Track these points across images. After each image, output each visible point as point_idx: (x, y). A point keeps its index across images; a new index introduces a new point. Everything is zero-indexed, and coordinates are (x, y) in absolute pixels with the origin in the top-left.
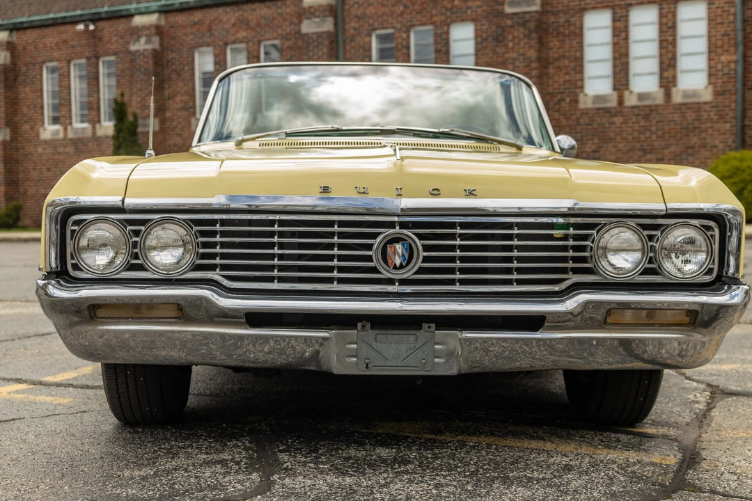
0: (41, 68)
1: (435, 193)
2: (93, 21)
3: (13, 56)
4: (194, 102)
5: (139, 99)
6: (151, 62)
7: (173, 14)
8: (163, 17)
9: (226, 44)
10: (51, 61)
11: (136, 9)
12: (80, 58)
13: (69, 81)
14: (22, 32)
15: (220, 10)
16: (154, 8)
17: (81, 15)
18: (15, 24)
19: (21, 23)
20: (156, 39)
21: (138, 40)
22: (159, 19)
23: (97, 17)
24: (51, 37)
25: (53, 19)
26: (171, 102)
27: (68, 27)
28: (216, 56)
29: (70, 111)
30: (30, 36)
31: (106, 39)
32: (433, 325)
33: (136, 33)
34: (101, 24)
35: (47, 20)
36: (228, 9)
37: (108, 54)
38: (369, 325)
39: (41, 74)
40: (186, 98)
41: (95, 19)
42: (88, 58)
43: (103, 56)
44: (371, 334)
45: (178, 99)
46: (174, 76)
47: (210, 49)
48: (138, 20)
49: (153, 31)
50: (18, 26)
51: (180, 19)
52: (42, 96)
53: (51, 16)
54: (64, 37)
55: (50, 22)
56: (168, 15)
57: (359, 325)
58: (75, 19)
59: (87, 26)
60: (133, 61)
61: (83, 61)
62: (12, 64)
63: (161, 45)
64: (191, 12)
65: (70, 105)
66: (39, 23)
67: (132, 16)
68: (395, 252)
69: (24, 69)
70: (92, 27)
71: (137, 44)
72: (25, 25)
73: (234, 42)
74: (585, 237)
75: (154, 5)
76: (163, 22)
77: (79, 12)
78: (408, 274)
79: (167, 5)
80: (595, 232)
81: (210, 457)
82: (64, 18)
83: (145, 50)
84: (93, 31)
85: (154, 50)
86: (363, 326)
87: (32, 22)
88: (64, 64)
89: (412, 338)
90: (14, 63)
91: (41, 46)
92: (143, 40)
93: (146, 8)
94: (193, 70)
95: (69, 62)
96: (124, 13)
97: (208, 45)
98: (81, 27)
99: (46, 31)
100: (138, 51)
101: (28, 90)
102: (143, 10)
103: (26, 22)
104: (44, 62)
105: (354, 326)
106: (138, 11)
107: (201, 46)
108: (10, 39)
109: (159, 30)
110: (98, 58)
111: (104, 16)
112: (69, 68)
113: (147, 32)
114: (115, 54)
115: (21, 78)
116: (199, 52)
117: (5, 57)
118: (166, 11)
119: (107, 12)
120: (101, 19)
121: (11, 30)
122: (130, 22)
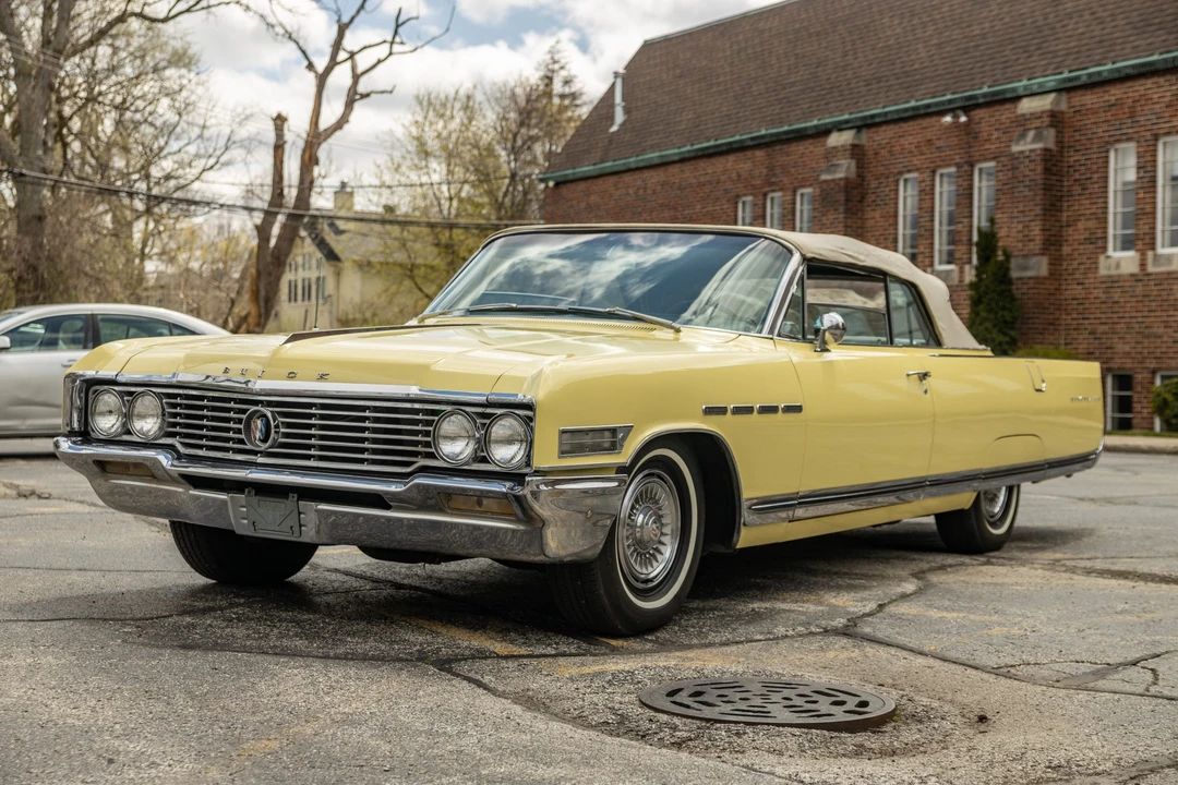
0: (897, 182)
1: (292, 376)
2: (966, 110)
3: (861, 165)
4: (1105, 229)
5: (1020, 227)
6: (1039, 169)
7: (1079, 93)
8: (1064, 97)
9: (1156, 137)
10: (909, 171)
11: (1025, 87)
12: (948, 165)
13: (933, 199)
14: (874, 130)
15: (1149, 83)
16: (1051, 85)
17: (950, 101)
18: (865, 118)
19: (873, 116)
20: (1051, 133)
21: (1023, 136)
22: (1056, 102)
23: (972, 102)
24: (911, 135)
25: (913, 108)
26: (1071, 229)
27: (934, 119)
28: (1139, 156)
29: (932, 244)
30: (884, 135)
31: (985, 135)
32: (296, 495)
33: (1023, 123)
34: (978, 114)
35: (906, 110)
36: (1161, 80)
37: (986, 160)
38: (253, 492)
39: (897, 190)
40: (1091, 224)
41: (969, 106)
42: (958, 166)
43: (979, 161)
44: (255, 499)
45: (1080, 225)
46: (1077, 189)
47: (1132, 146)
48: (1027, 106)
49: (1047, 120)
50: (869, 121)
51: (1089, 99)
52: (896, 224)
53: (913, 104)
54: (929, 135)
55: (910, 113)
56: (1073, 94)
57: (246, 490)
58: (943, 108)
59: (956, 117)
60: (1014, 168)
61: (953, 170)
62: (859, 176)
63: (1059, 142)
64: (1107, 88)
65: (932, 236)
66: (895, 117)
67: (1018, 98)
68: (256, 428)
69: (874, 184)
70: (963, 119)
71: (1022, 143)
72: (878, 120)
73: (1168, 134)
74: (429, 423)
75: (1051, 81)
76: (1063, 106)
77: (949, 97)
78: (263, 447)
79: (1070, 80)
80: (436, 418)
81: (211, 604)
82: (928, 106)
83: (1031, 151)
84: (966, 125)
85: (1046, 150)
86: (249, 492)
87: (886, 114)
88: (927, 174)
89: (283, 505)
90: (861, 176)
91: (897, 149)
92: (1031, 134)
93: (1040, 84)
94: (1106, 178)
95: (934, 172)
96: (1008, 95)
97: (1129, 140)
98: (948, 119)
99: (905, 126)
100: (1022, 152)
101: (877, 214)
102: (1035, 89)
103: (879, 115)
104: (901, 173)
105: (242, 492)
106: (1028, 92)
107: (1118, 141)
108: (856, 142)
109: (1055, 118)
110: (972, 165)
111: (981, 101)
112: (933, 180)
113: (1037, 123)
114: (994, 158)
115: (871, 197)
116: (1116, 150)
117: (848, 168)
118: (1067, 89)
119: (985, 95)
120: (978, 106)
121: (859, 128)
122: (1016, 107)
